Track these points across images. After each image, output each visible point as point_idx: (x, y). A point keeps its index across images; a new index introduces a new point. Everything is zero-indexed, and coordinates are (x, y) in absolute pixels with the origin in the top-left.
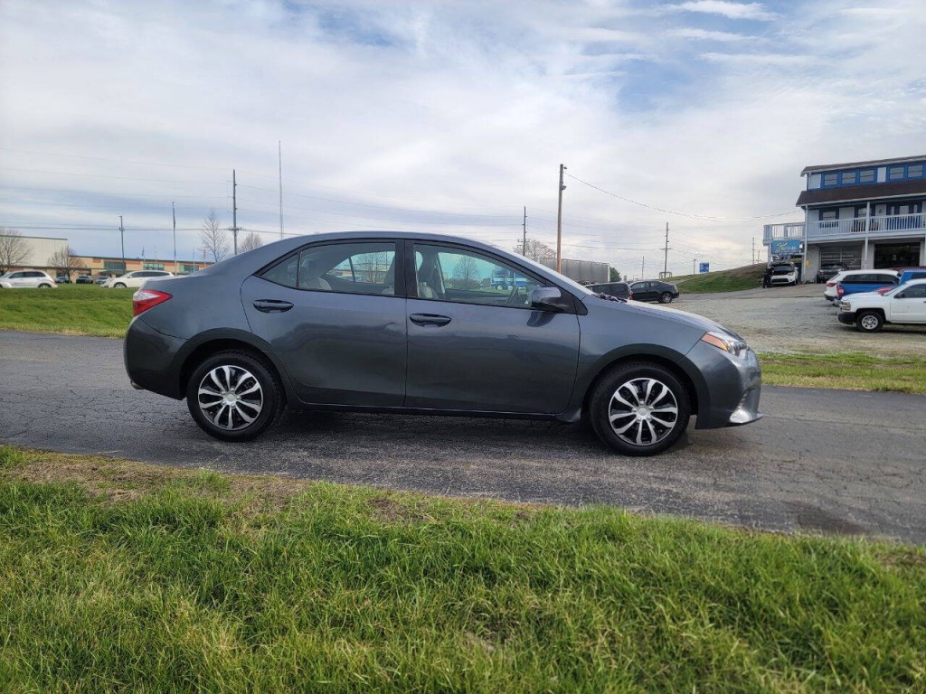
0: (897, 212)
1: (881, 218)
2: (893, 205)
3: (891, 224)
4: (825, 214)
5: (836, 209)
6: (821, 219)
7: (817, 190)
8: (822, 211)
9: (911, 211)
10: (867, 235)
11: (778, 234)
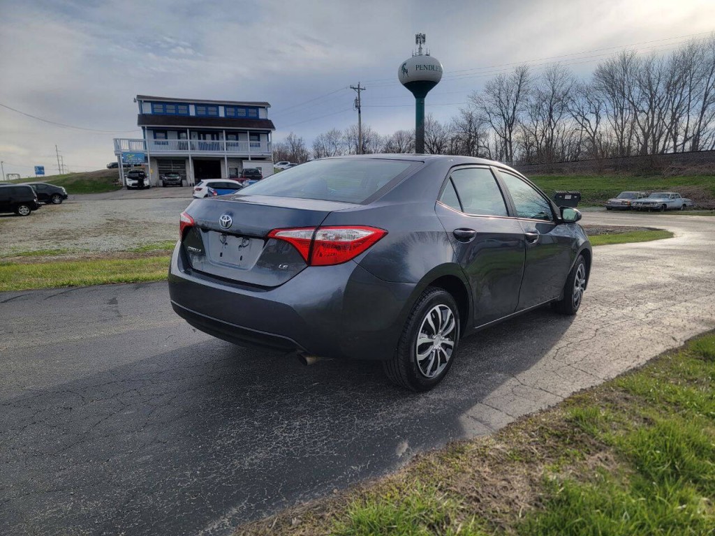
0: (205, 139)
1: (196, 141)
2: (202, 133)
3: (203, 147)
4: (158, 135)
5: (165, 131)
6: (155, 138)
7: (149, 115)
8: (156, 131)
9: (213, 139)
10: (189, 153)
11: (125, 147)
